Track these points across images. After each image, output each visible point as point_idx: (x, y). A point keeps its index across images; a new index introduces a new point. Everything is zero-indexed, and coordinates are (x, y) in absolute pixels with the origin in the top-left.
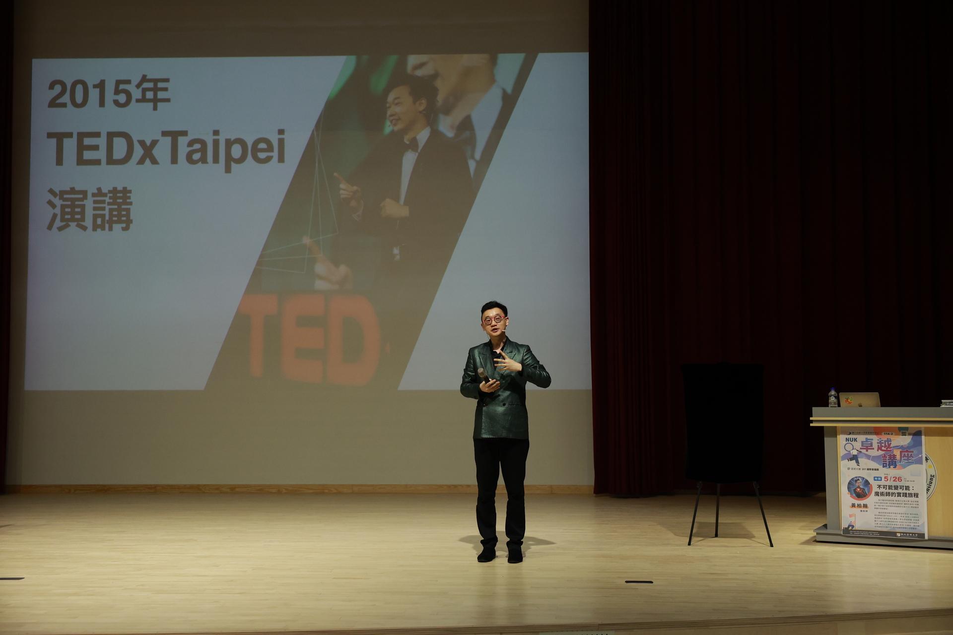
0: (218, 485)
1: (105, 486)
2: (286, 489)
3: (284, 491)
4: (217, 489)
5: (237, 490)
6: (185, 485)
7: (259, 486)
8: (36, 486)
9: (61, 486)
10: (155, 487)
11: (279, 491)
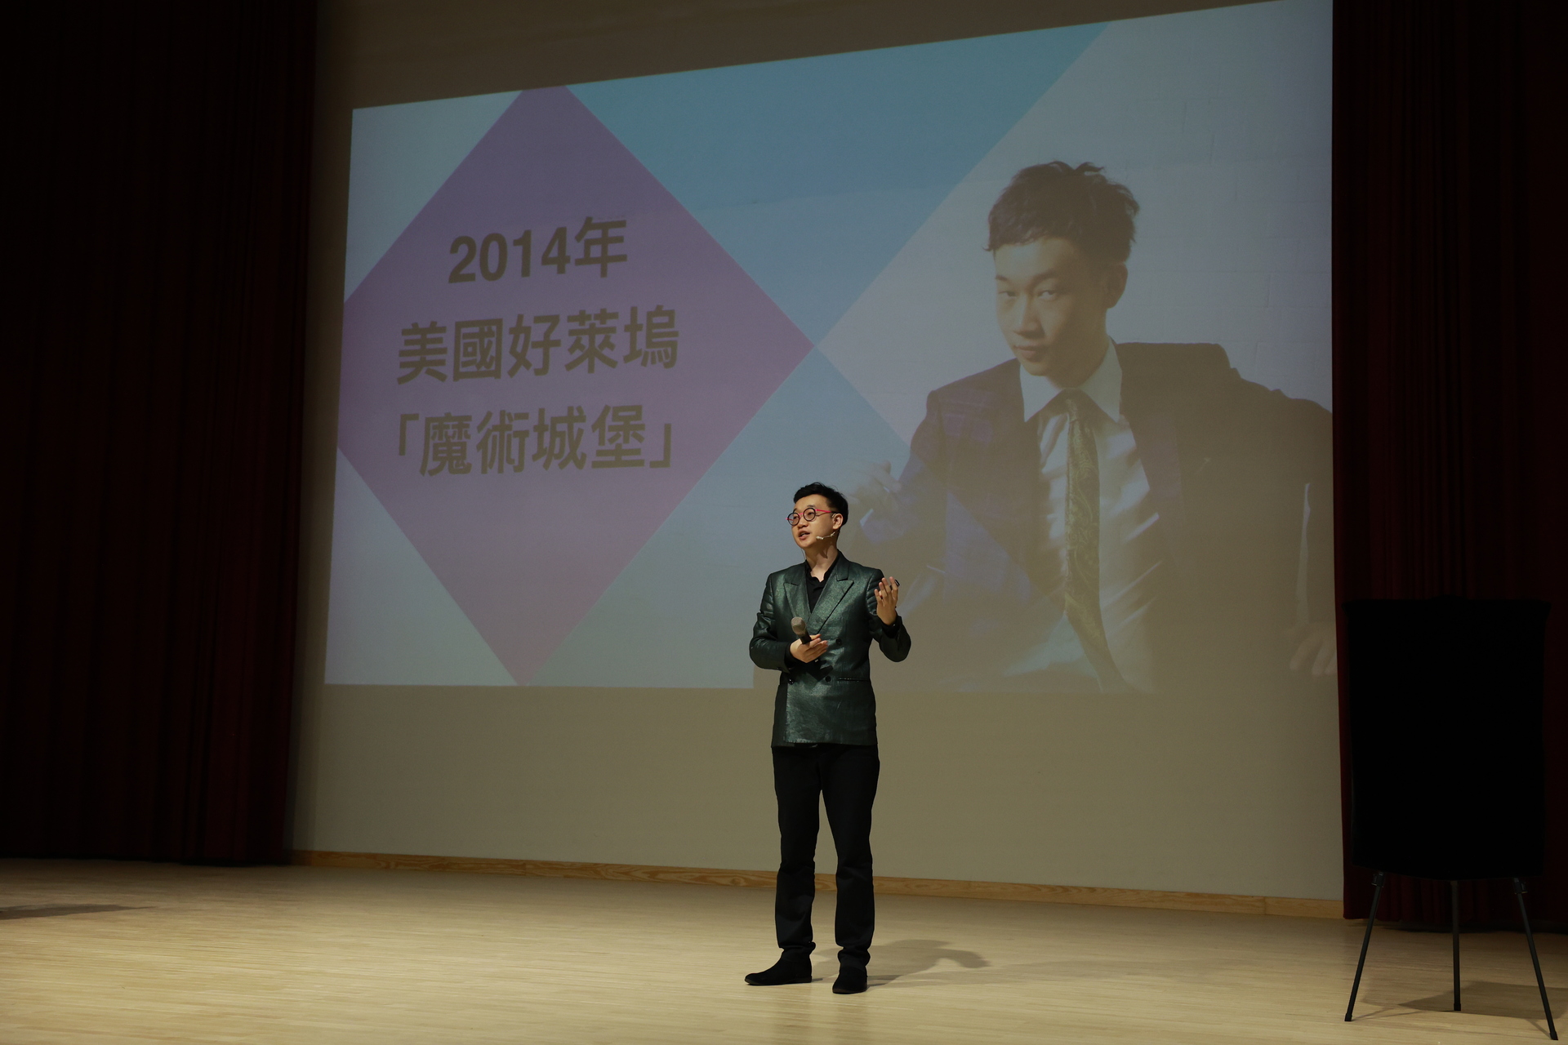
0: (628, 866)
1: (443, 859)
2: (746, 879)
3: (743, 883)
4: (626, 873)
5: (661, 876)
6: (573, 864)
7: (699, 870)
8: (339, 855)
9: (374, 856)
10: (524, 865)
11: (733, 881)
